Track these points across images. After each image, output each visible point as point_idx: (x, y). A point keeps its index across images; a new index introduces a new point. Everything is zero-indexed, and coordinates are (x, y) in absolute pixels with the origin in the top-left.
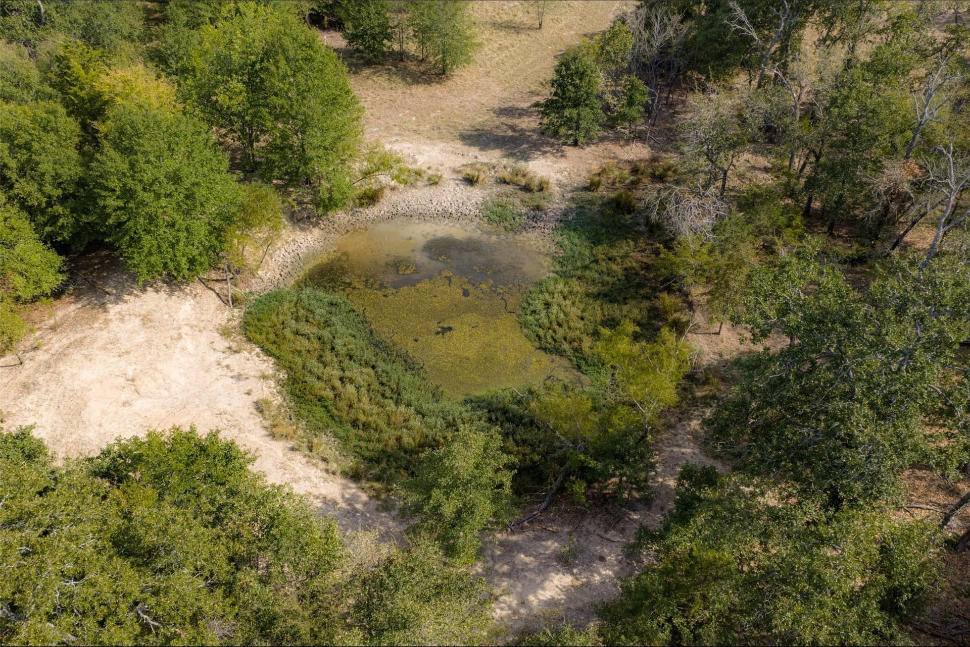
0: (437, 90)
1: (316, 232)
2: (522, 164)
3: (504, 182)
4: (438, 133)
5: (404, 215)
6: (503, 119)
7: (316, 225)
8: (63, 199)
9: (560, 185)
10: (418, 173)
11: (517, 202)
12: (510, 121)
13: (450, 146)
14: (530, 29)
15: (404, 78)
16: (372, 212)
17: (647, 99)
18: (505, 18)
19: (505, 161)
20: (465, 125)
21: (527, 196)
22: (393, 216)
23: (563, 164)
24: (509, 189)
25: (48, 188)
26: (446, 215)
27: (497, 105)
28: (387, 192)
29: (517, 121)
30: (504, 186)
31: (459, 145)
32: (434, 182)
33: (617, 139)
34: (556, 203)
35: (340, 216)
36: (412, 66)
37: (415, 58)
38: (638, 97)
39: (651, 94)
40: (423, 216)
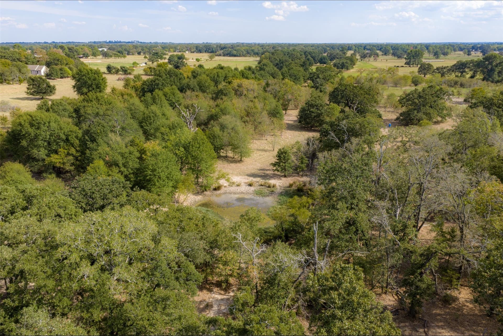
0: (238, 165)
1: (201, 196)
2: (267, 181)
3: (262, 185)
4: (239, 174)
5: (229, 193)
6: (261, 171)
7: (200, 195)
8: (133, 173)
9: (280, 186)
10: (233, 183)
11: (266, 190)
12: (263, 172)
13: (243, 177)
14: (270, 151)
15: (227, 162)
16: (218, 192)
17: (307, 162)
18: (261, 148)
19: (262, 180)
20: (249, 172)
21: (269, 189)
22: (225, 193)
23: (281, 181)
24: (263, 187)
25: (130, 170)
26: (242, 193)
27: (259, 168)
28: (223, 188)
29: (266, 172)
30: (262, 187)
31: (247, 177)
32: (238, 185)
33: (298, 176)
34: (278, 190)
35: (207, 193)
36: (230, 159)
37: (231, 157)
38: (304, 161)
39: (308, 160)
40: (235, 193)
